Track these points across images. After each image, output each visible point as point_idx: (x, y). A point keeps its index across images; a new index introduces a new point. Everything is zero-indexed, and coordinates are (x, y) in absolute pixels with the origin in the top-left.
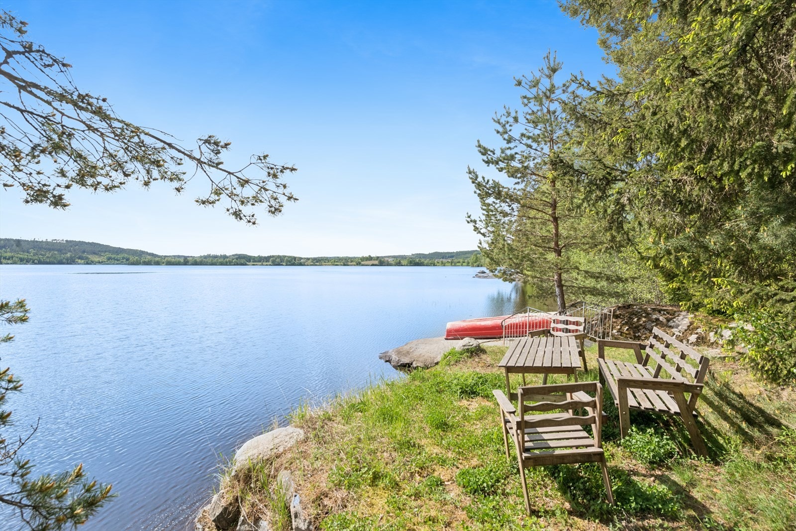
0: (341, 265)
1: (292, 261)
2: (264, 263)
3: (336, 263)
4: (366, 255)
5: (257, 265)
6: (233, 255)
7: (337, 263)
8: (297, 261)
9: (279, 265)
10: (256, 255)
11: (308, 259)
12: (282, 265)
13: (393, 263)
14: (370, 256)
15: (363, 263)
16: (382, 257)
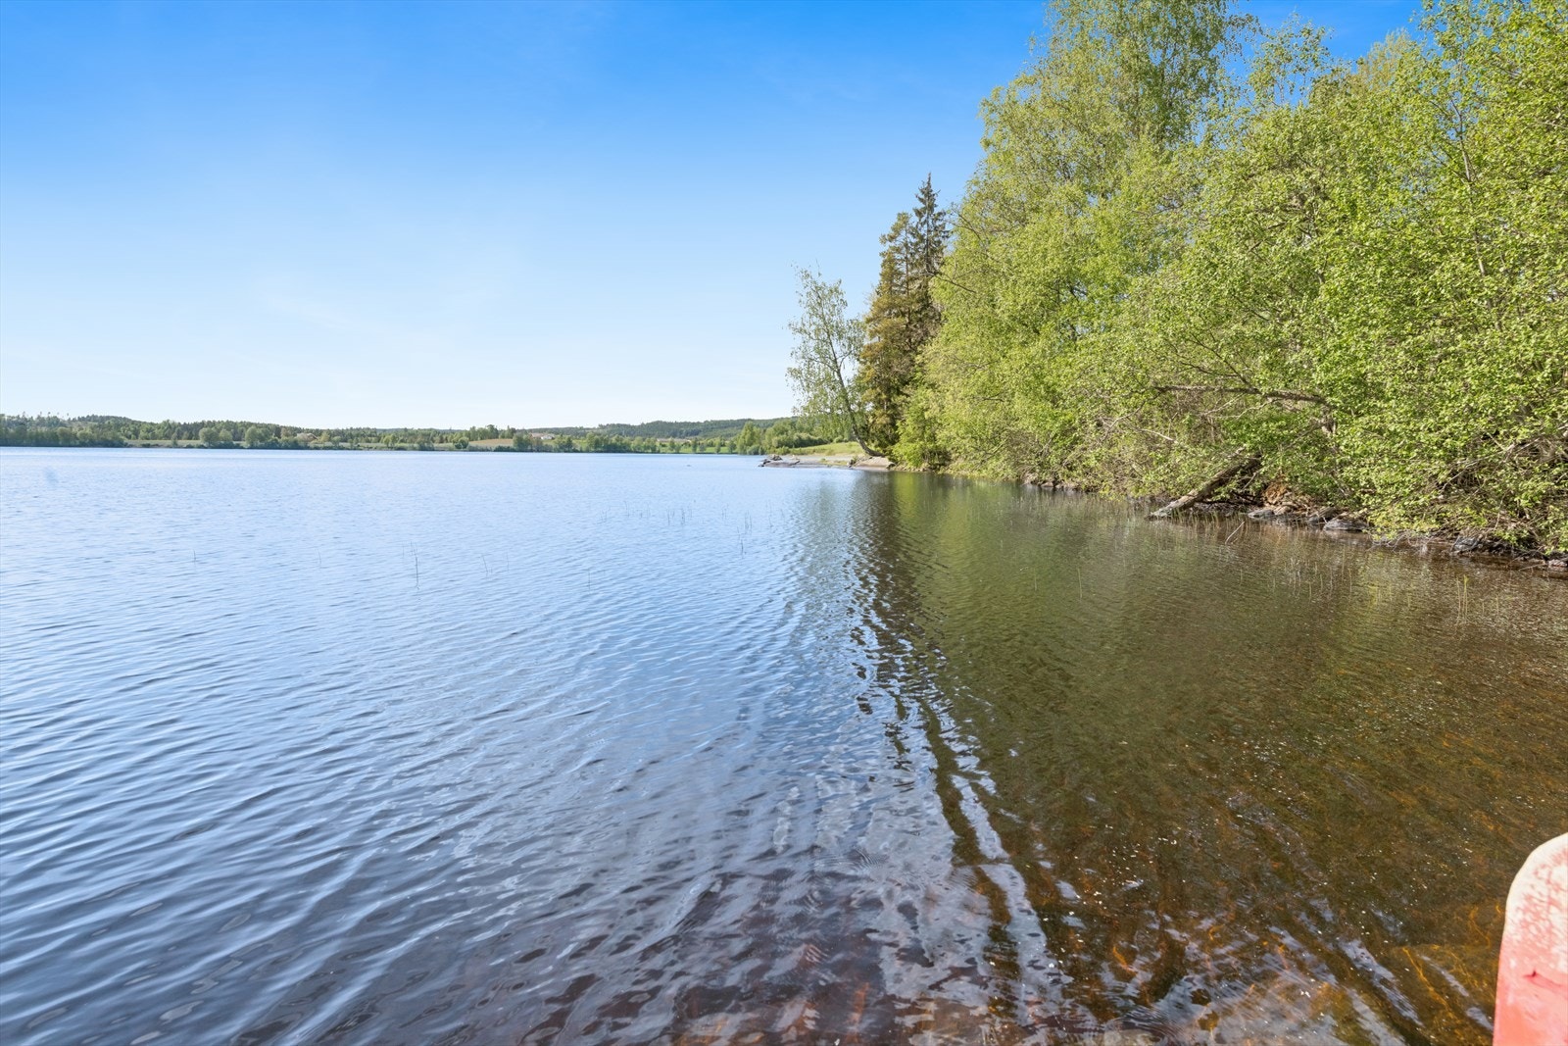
0: (414, 449)
1: (267, 435)
2: (183, 442)
3: (398, 445)
4: (482, 424)
5: (157, 446)
6: (82, 419)
7: (402, 445)
8: (284, 438)
9: (228, 446)
10: (158, 420)
11: (318, 433)
12: (238, 447)
13: (551, 444)
14: (492, 427)
15: (472, 444)
16: (524, 431)
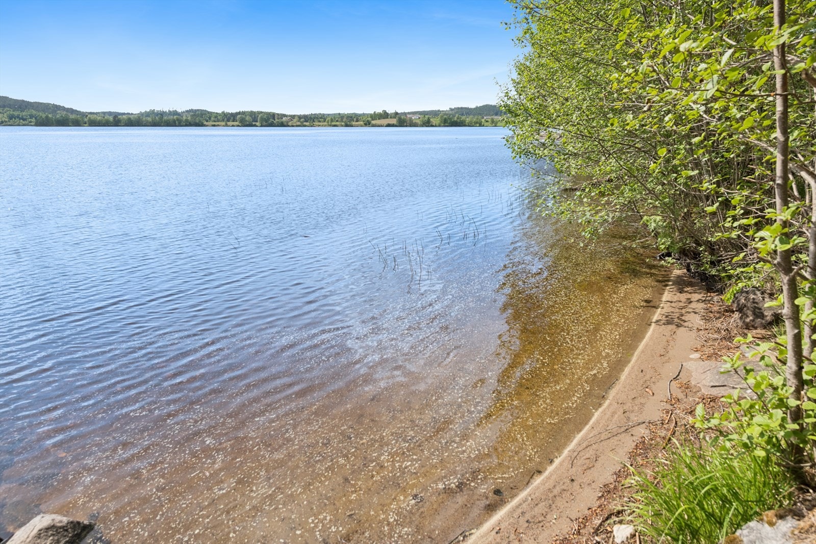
0: (342, 126)
1: (269, 119)
2: (230, 123)
3: (334, 123)
4: (379, 110)
5: (218, 125)
6: (187, 111)
7: (338, 123)
8: (277, 120)
9: (250, 125)
10: (220, 111)
11: (293, 117)
12: (255, 126)
13: (419, 122)
14: (385, 112)
15: (373, 122)
16: (405, 114)
